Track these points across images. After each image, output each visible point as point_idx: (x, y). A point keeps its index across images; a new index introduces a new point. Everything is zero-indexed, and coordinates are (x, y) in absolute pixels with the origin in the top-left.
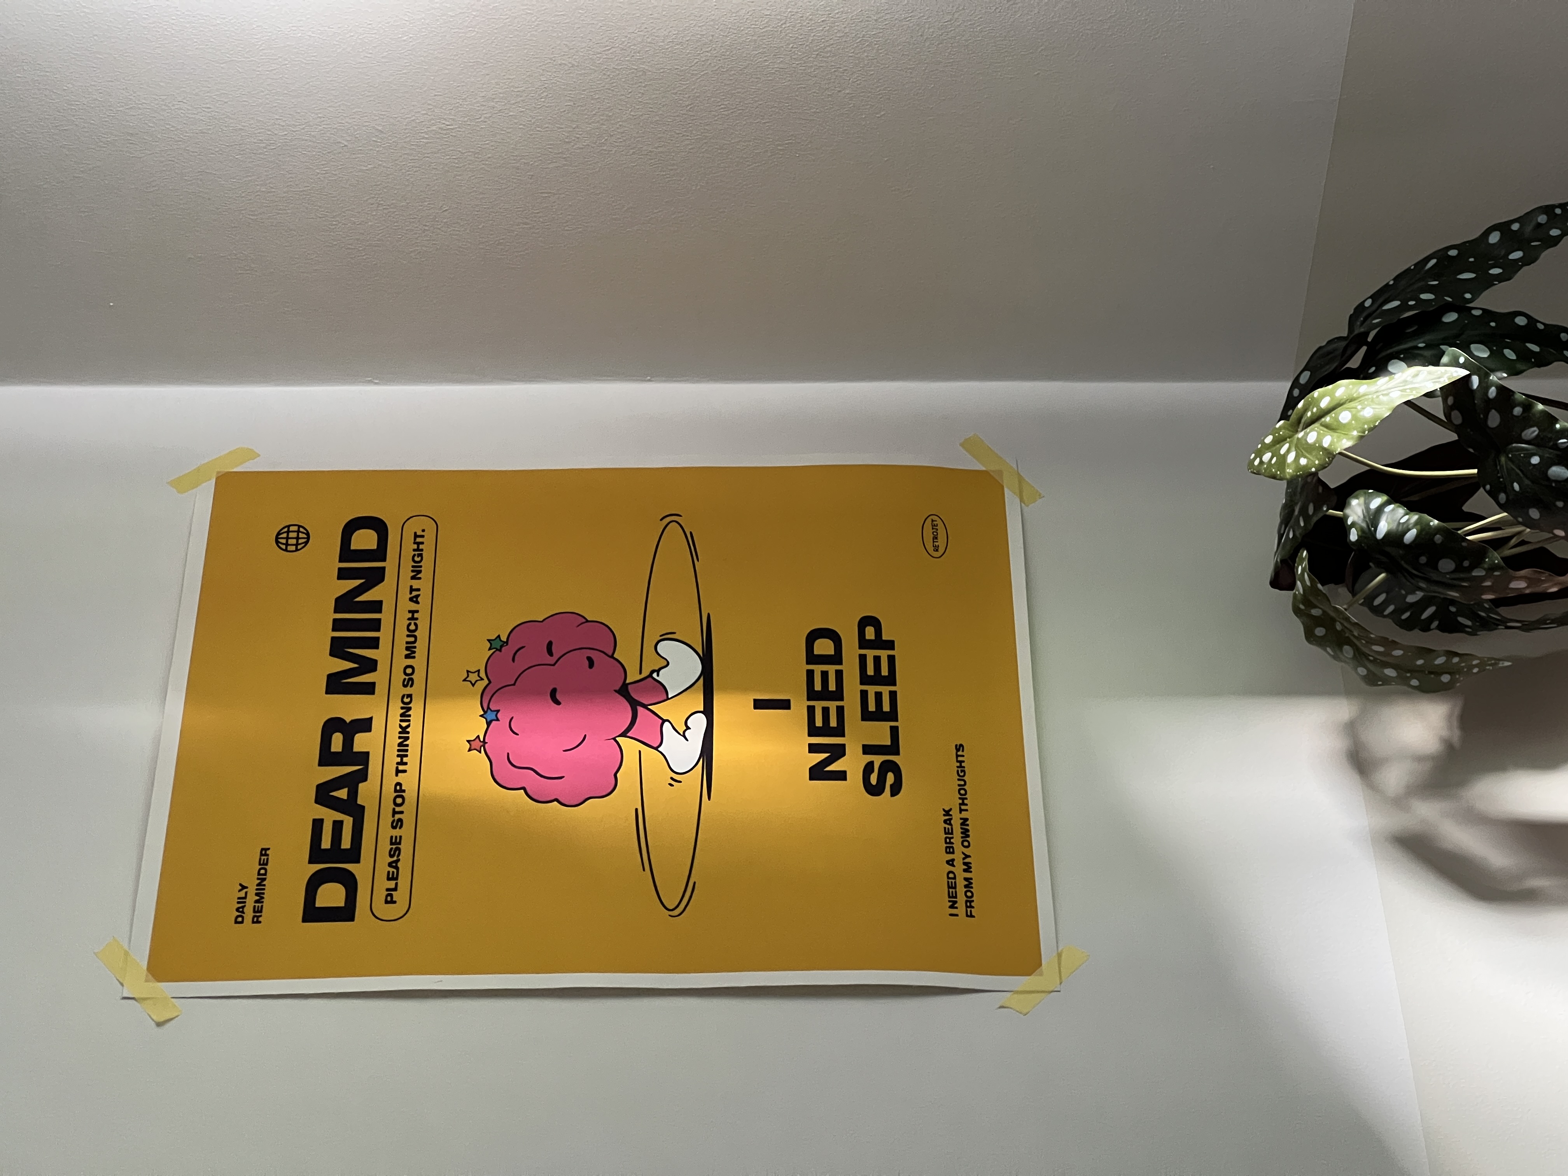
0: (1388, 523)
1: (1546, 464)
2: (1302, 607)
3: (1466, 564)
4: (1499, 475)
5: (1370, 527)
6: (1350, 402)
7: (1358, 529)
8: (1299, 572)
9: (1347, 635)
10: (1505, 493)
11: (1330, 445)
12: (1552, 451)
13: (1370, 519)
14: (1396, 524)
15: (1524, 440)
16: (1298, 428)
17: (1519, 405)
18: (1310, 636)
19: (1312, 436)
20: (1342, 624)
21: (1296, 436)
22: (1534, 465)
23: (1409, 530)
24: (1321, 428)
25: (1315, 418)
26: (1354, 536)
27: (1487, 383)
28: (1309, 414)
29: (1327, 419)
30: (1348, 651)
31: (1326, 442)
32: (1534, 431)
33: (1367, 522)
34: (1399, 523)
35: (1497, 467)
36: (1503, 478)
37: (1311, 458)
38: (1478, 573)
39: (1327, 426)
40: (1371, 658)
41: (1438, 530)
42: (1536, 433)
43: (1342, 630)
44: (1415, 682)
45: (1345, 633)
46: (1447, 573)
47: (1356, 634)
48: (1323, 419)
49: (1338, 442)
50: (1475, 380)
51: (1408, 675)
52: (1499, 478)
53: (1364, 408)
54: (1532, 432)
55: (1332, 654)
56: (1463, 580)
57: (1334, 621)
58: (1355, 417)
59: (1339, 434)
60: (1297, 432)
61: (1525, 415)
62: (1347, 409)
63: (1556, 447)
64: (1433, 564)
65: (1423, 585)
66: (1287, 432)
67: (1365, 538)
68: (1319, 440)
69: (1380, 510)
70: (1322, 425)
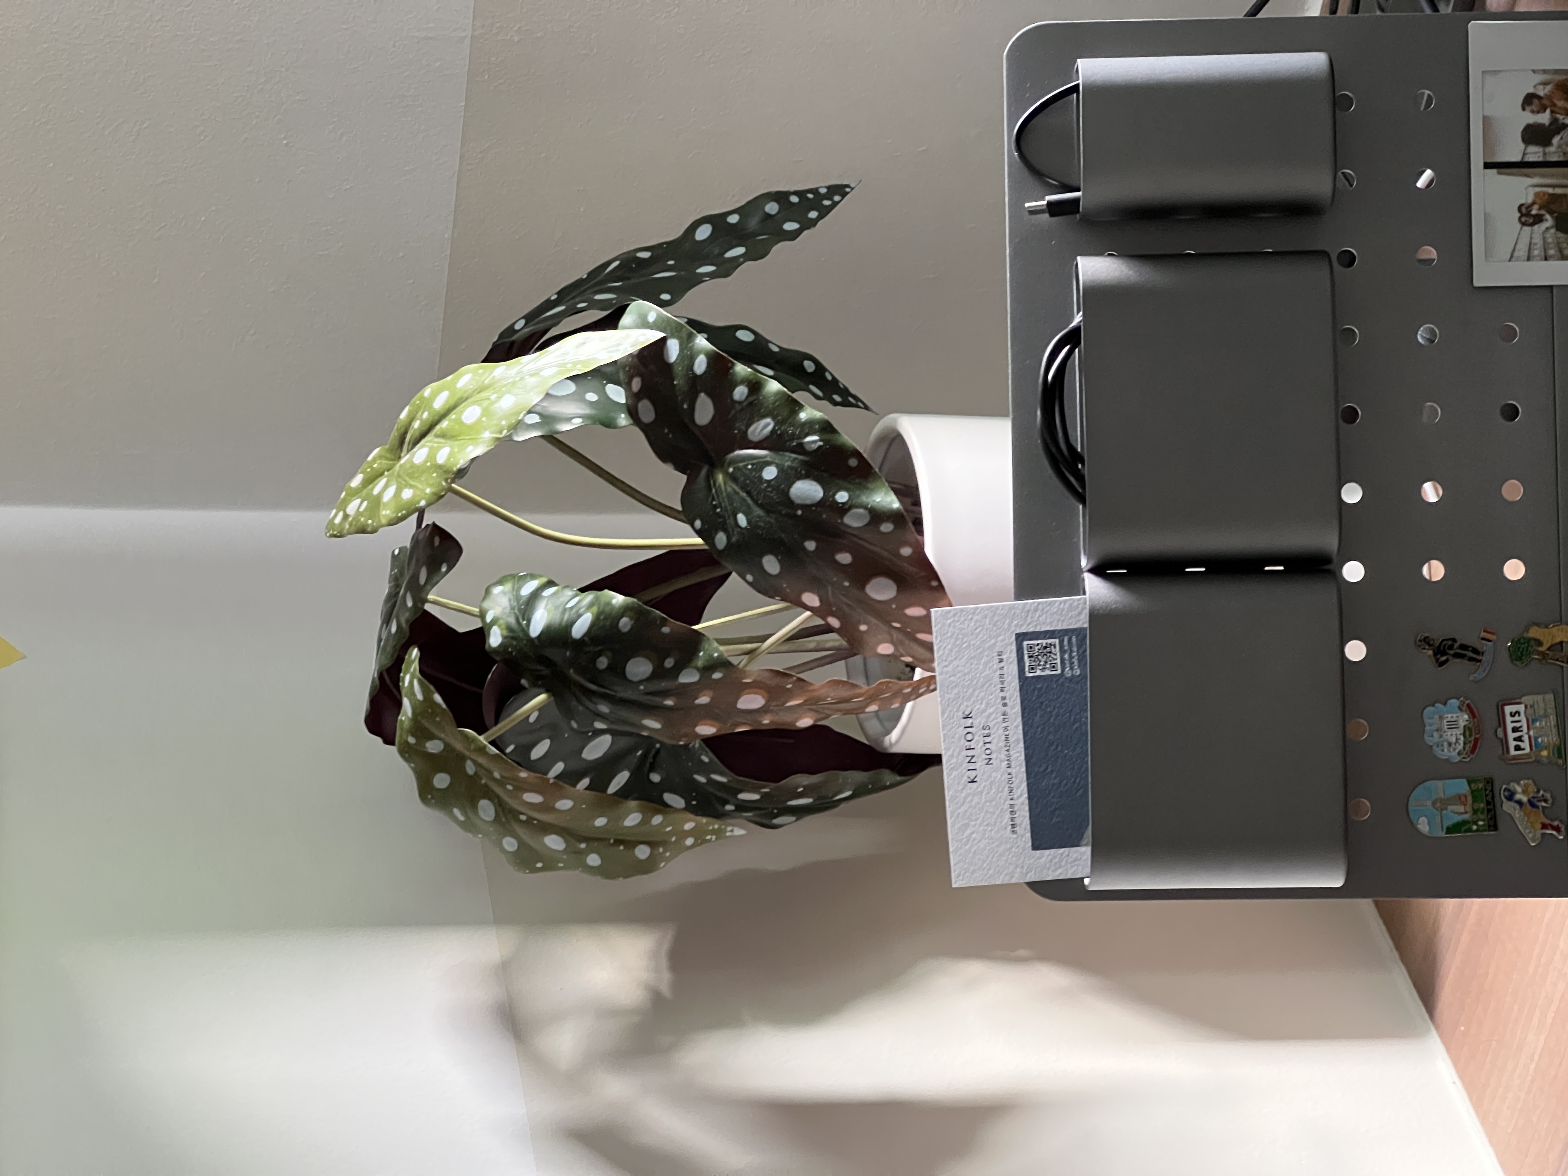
0: (549, 612)
1: (788, 477)
2: (411, 740)
3: (669, 663)
4: (714, 503)
5: (521, 620)
6: (478, 393)
7: (503, 627)
8: (406, 684)
9: (483, 781)
10: (725, 531)
11: (448, 459)
12: (794, 456)
13: (520, 610)
14: (561, 609)
15: (751, 442)
16: (401, 451)
17: (742, 382)
18: (426, 791)
19: (420, 455)
20: (475, 762)
21: (398, 465)
22: (769, 482)
23: (580, 616)
24: (436, 440)
25: (425, 428)
26: (495, 639)
27: (691, 348)
28: (416, 425)
29: (444, 424)
30: (486, 809)
31: (442, 458)
32: (768, 425)
33: (515, 613)
34: (565, 610)
35: (711, 490)
36: (721, 507)
37: (420, 486)
38: (688, 677)
39: (443, 435)
40: (523, 818)
41: (625, 610)
42: (770, 428)
43: (476, 773)
44: (594, 860)
45: (481, 779)
46: (641, 682)
47: (497, 775)
48: (438, 427)
49: (459, 452)
50: (673, 349)
51: (583, 846)
52: (715, 507)
53: (499, 398)
54: (763, 427)
55: (462, 818)
56: (666, 694)
57: (462, 758)
58: (486, 412)
59: (462, 442)
60: (400, 458)
61: (754, 397)
62: (474, 403)
63: (800, 449)
64: (617, 669)
65: (604, 708)
66: (384, 462)
67: (513, 638)
68: (431, 456)
69: (535, 595)
70: (437, 436)
